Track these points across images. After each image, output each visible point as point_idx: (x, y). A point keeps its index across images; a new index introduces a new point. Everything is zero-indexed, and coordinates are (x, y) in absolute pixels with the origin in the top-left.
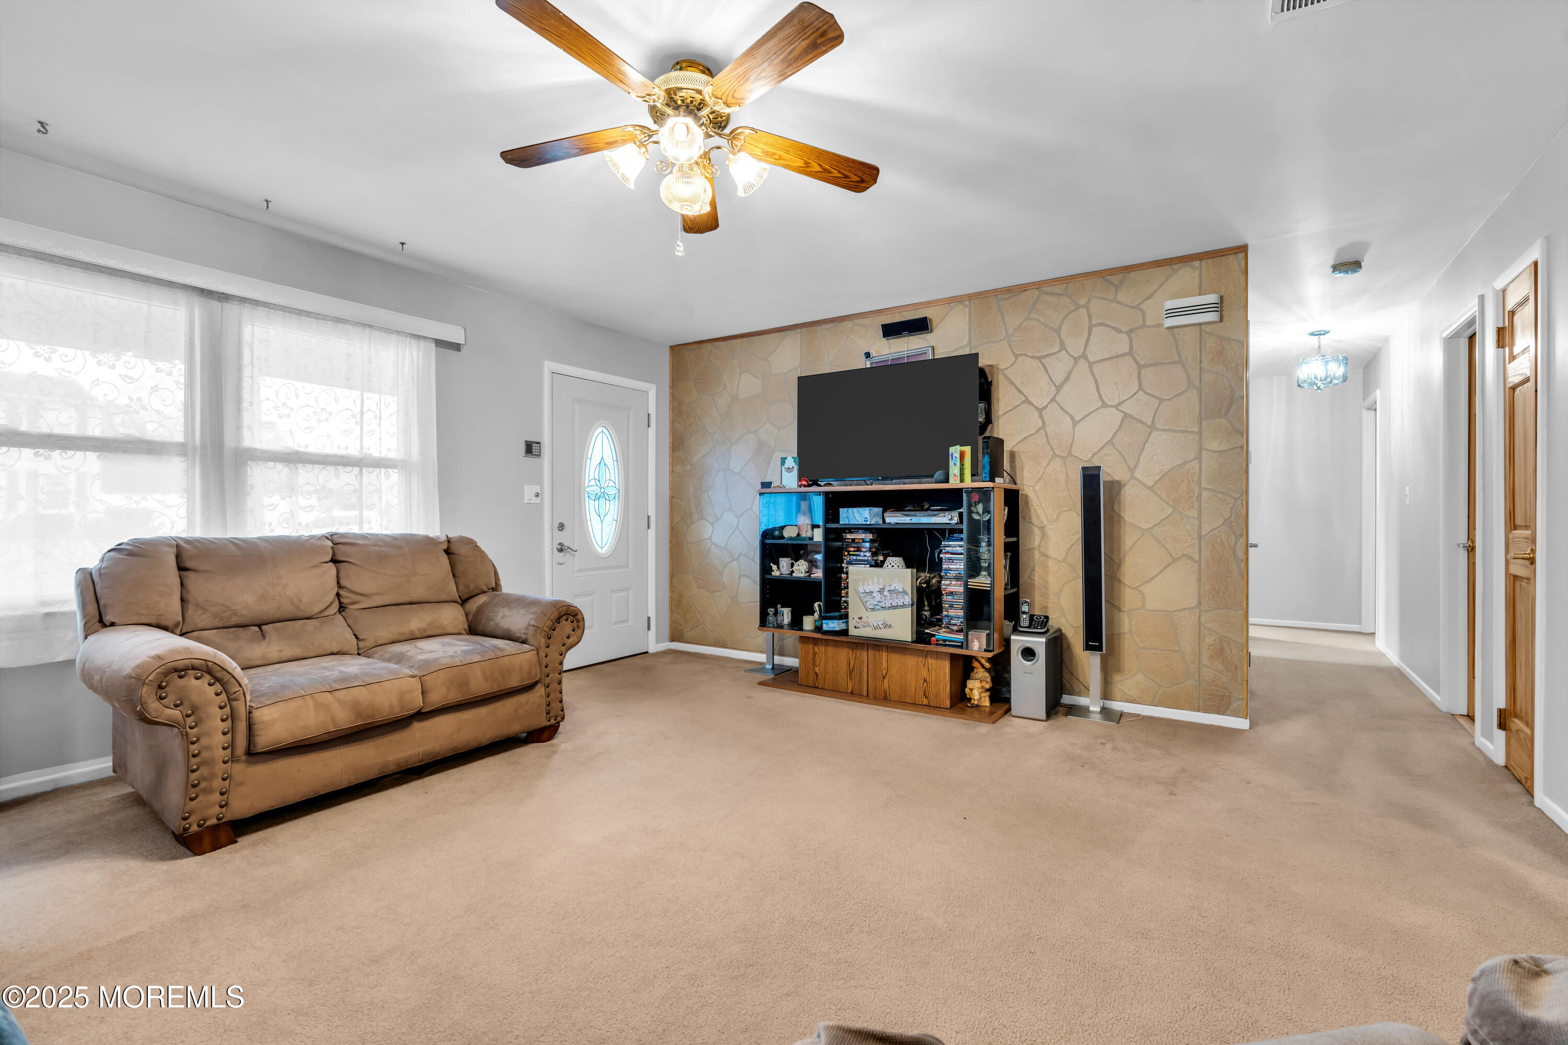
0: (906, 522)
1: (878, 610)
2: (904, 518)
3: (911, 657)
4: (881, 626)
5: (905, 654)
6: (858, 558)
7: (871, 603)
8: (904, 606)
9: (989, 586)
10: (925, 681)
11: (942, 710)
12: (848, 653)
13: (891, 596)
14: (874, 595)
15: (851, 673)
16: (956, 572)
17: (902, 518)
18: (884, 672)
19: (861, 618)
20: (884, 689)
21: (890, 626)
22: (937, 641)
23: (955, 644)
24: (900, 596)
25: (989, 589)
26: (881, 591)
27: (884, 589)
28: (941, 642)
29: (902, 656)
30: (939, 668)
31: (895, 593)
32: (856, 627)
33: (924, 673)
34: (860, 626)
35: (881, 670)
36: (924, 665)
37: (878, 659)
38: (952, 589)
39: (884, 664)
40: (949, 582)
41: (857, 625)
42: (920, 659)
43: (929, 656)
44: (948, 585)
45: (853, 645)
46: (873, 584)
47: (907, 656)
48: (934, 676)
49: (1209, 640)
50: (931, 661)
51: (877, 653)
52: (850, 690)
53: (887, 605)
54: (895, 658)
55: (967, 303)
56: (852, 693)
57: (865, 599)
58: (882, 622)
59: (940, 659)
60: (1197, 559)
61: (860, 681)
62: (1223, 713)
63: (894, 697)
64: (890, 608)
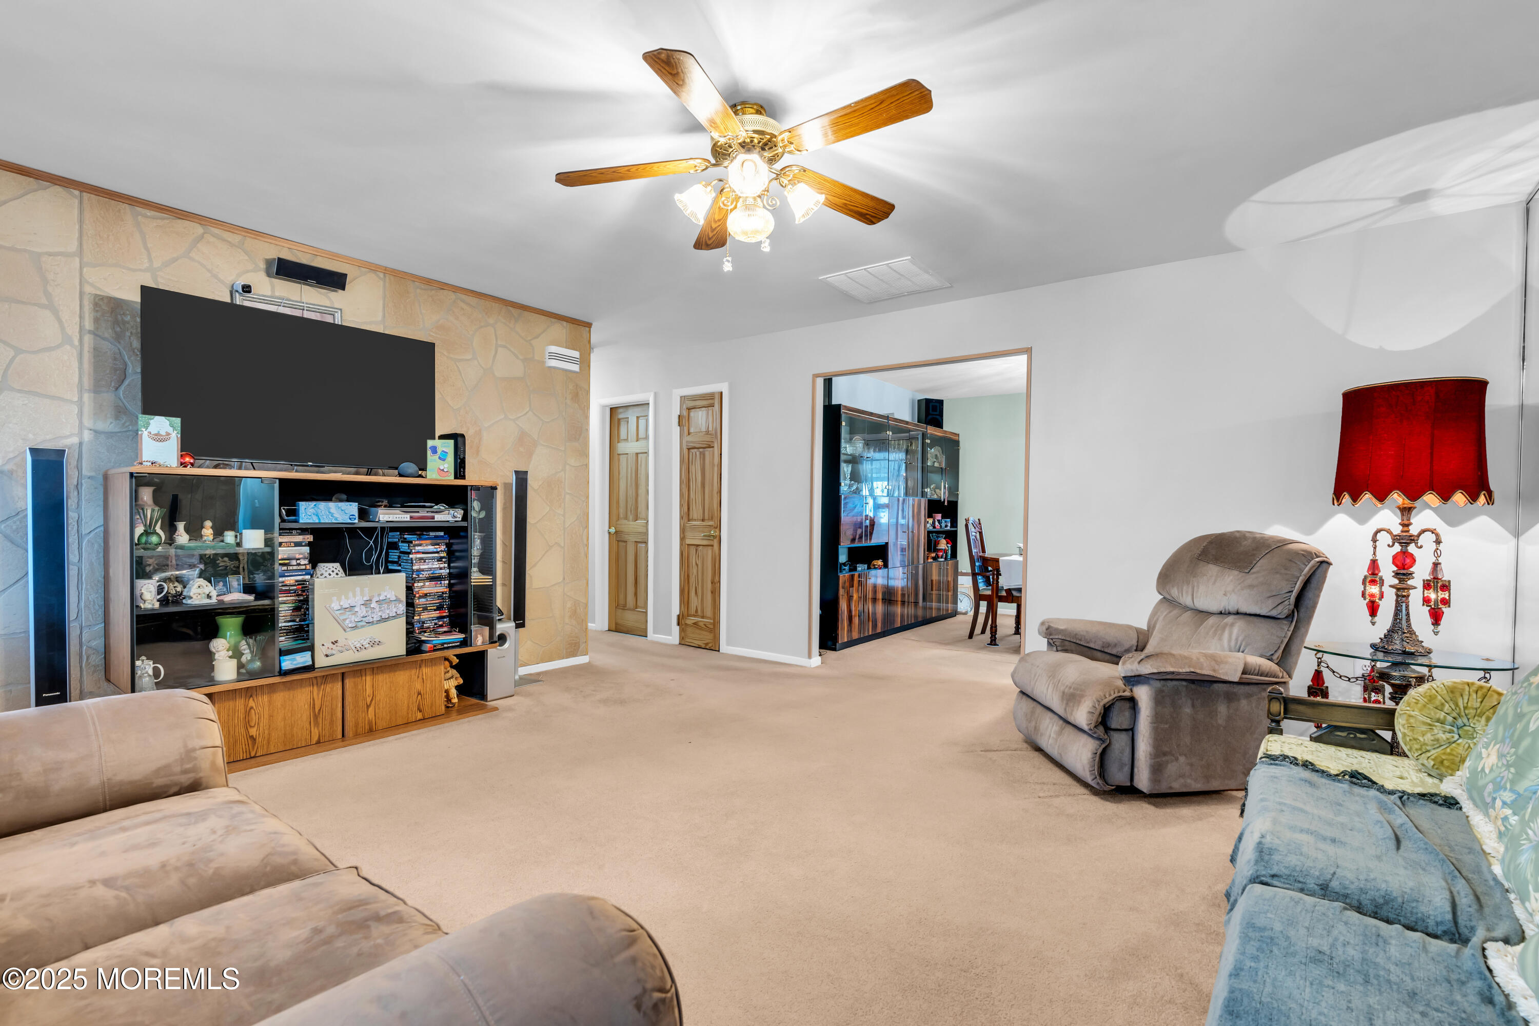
0: (405, 520)
1: (363, 626)
2: (403, 516)
3: (402, 673)
4: (367, 646)
5: (395, 671)
6: (291, 568)
7: (350, 622)
8: (397, 616)
9: (491, 580)
10: (419, 693)
11: (439, 717)
12: (312, 692)
13: (380, 608)
14: (356, 609)
15: (316, 717)
16: (429, 572)
17: (400, 516)
18: (369, 700)
19: (336, 642)
20: (369, 720)
21: (379, 643)
22: (435, 646)
23: (453, 645)
24: (392, 606)
25: (491, 583)
26: (366, 604)
27: (371, 600)
28: (439, 647)
29: (392, 674)
30: (435, 675)
31: (386, 603)
32: (327, 656)
33: (418, 686)
34: (334, 652)
35: (365, 699)
36: (418, 677)
37: (360, 687)
38: (425, 590)
39: (369, 690)
40: (422, 584)
41: (329, 653)
42: (413, 671)
43: (424, 665)
44: (422, 587)
45: (319, 680)
46: (354, 596)
47: (397, 673)
48: (429, 685)
49: (569, 605)
50: (426, 670)
51: (358, 680)
52: (315, 739)
53: (375, 619)
54: (383, 680)
55: (381, 275)
56: (318, 742)
57: (342, 618)
58: (368, 641)
59: (435, 665)
60: (563, 545)
61: (332, 722)
62: (576, 656)
63: (381, 724)
64: (379, 622)
